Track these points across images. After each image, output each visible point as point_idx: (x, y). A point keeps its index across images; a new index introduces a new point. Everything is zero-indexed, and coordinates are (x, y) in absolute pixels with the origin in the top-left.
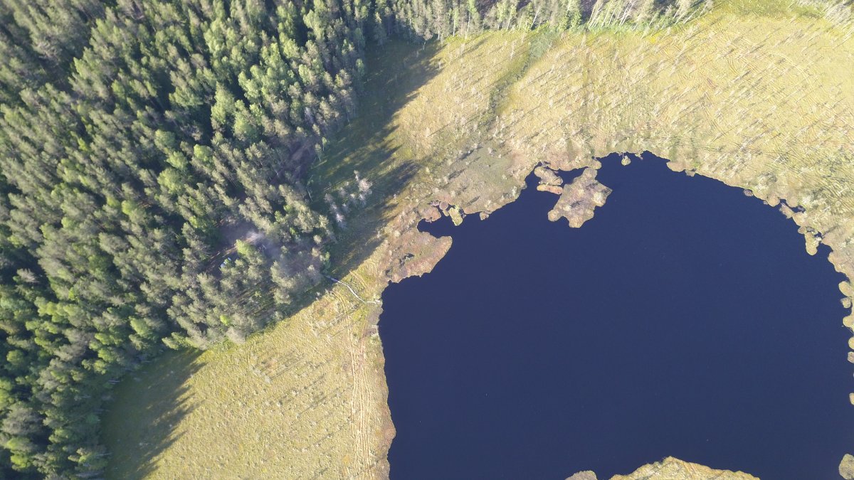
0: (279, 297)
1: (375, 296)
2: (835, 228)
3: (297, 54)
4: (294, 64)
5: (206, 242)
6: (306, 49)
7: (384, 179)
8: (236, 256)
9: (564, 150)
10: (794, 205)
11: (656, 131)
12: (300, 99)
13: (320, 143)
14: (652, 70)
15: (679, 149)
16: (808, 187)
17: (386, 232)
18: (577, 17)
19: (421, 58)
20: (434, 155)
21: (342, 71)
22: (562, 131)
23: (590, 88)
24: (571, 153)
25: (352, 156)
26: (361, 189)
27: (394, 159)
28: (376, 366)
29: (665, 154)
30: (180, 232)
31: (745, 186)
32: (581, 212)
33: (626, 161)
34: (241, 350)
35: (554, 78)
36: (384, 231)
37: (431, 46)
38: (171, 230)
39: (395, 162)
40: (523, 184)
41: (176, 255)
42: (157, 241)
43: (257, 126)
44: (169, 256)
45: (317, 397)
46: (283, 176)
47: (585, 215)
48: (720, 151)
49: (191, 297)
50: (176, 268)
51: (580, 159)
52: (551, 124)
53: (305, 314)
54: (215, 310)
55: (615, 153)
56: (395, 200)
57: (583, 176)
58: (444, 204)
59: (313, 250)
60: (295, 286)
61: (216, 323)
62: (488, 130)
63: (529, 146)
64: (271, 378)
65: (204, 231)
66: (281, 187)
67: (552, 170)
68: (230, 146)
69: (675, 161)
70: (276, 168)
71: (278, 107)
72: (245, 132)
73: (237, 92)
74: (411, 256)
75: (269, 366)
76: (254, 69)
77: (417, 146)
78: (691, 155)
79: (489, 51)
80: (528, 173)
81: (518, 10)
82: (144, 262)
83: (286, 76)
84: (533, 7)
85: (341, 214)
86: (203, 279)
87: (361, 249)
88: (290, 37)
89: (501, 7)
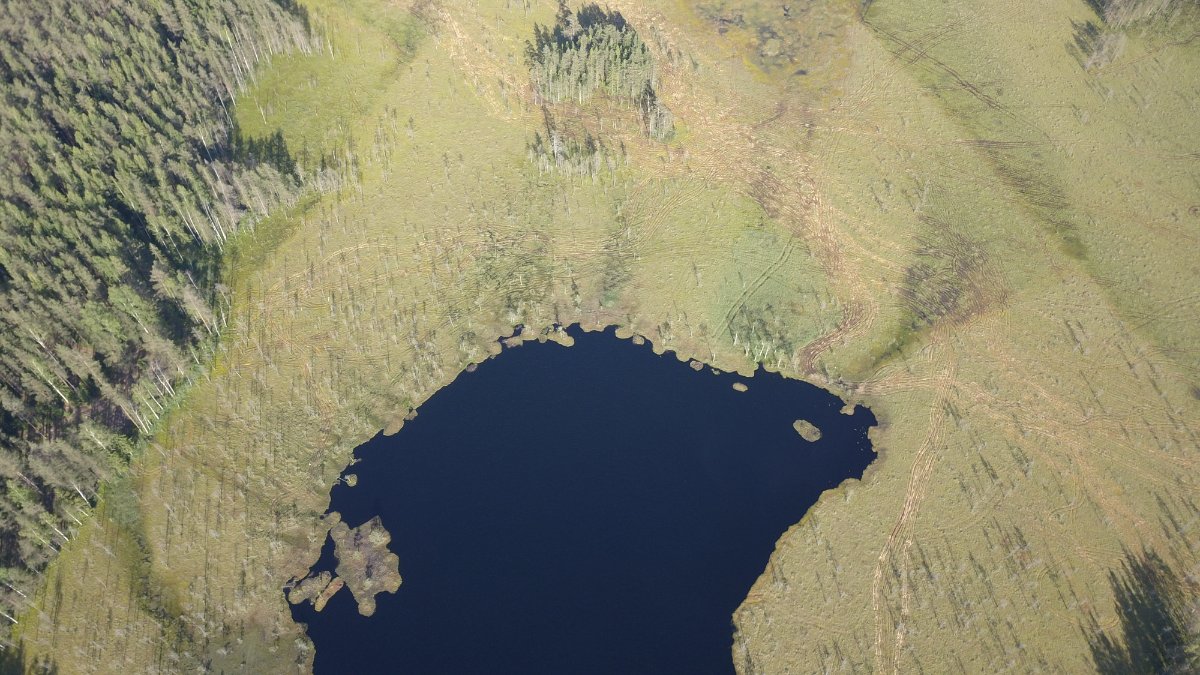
2: (555, 308)
9: (288, 548)
10: (512, 332)
11: (337, 426)
14: (258, 390)
15: (375, 412)
16: (500, 307)
18: (122, 441)
22: (261, 539)
23: (228, 474)
24: (298, 542)
29: (371, 431)
31: (462, 367)
33: (352, 481)
35: (182, 512)
40: (300, 628)
47: (389, 566)
48: (405, 370)
51: (313, 534)
52: (242, 548)
55: (333, 488)
57: (338, 542)
62: (191, 641)
63: (252, 593)
67: (305, 578)
69: (387, 424)
78: (391, 403)
79: (80, 582)
80: (288, 613)
81: (51, 511)
84: (64, 490)
89: (31, 533)
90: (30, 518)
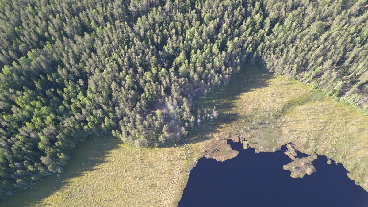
0: (161, 138)
1: (196, 158)
3: (217, 53)
4: (214, 57)
5: (147, 104)
6: (221, 53)
7: (224, 115)
8: (154, 114)
9: (304, 143)
11: (349, 157)
12: (209, 70)
13: (207, 90)
14: (360, 131)
15: (357, 170)
17: (214, 136)
18: (337, 93)
19: (263, 77)
20: (249, 117)
21: (230, 68)
22: (307, 135)
23: (328, 124)
24: (306, 146)
25: (217, 100)
26: (213, 115)
27: (232, 110)
28: (182, 187)
29: (348, 169)
30: (140, 96)
32: (298, 173)
33: (329, 162)
34: (136, 150)
35: (315, 112)
36: (213, 135)
37: (270, 75)
38: (138, 93)
39: (232, 111)
40: (279, 148)
41: (134, 102)
42: (131, 94)
43: (188, 72)
44: (132, 102)
45: (153, 185)
46: (187, 95)
47: (299, 174)
49: (131, 120)
50: (131, 107)
51: (309, 150)
52: (304, 130)
53: (167, 150)
54: (136, 130)
55: (326, 156)
56: (224, 126)
57: (307, 158)
58: (243, 138)
59: (183, 127)
60: (169, 137)
61: (134, 135)
62: (276, 118)
63: (290, 134)
64: (141, 167)
65: (149, 99)
66: (184, 98)
67: (295, 149)
68: (175, 74)
69: (352, 174)
70: (187, 90)
71: (199, 69)
72: (183, 72)
73: (188, 56)
74: (218, 150)
75: (143, 162)
76: (199, 51)
77: (244, 110)
78: (361, 176)
79: (293, 88)
80: (284, 144)
81: (313, 78)
82: (122, 99)
83: (209, 59)
84: (320, 80)
85: (200, 120)
86: (138, 116)
87: (201, 137)
88: (218, 46)
89: (306, 74)
90: (311, 73)
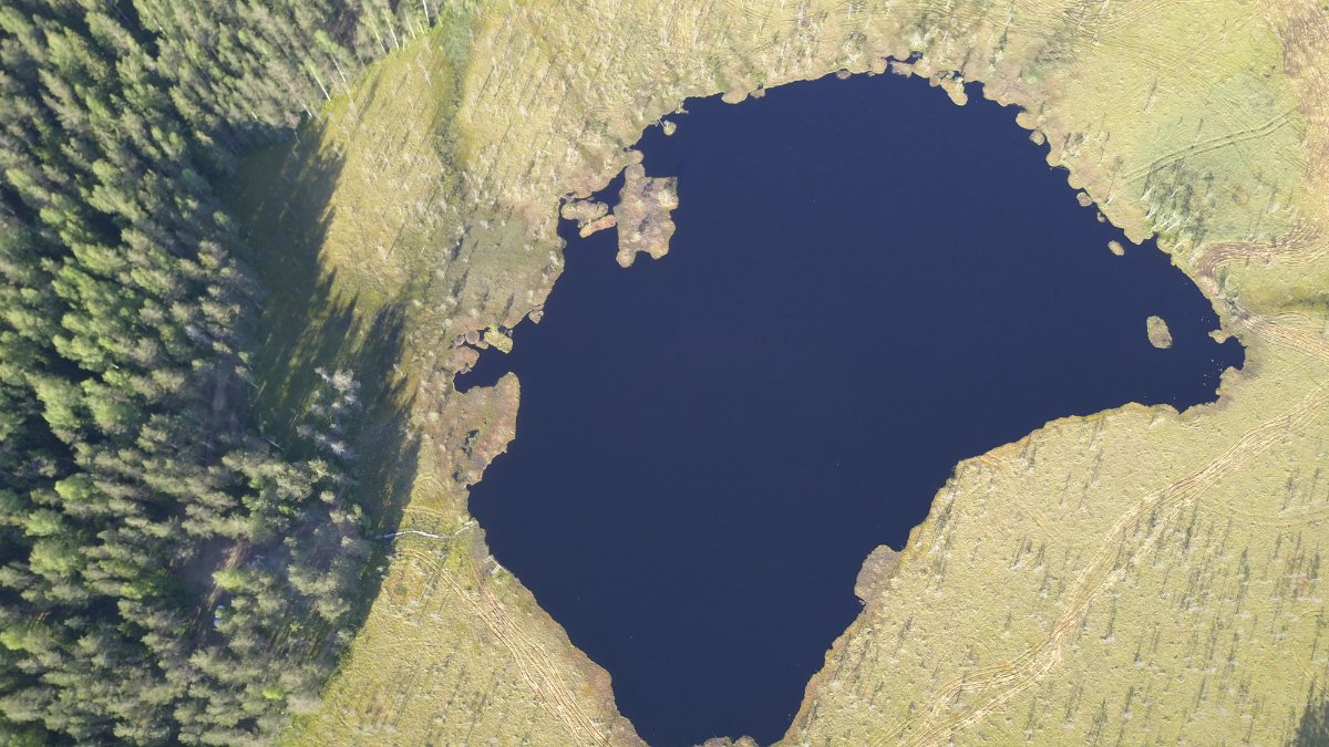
0: (328, 610)
1: (460, 520)
2: (968, 54)
3: (119, 260)
4: (123, 277)
5: (169, 607)
6: (128, 245)
7: (364, 354)
8: (226, 597)
9: (582, 162)
10: (907, 56)
11: (682, 65)
12: (169, 321)
13: (241, 363)
15: (725, 70)
16: (908, 22)
17: (417, 425)
19: (303, 158)
20: (413, 277)
21: (203, 244)
22: (562, 140)
23: (561, 60)
24: (594, 161)
25: (298, 351)
26: (342, 390)
27: (360, 319)
28: (527, 609)
29: (712, 89)
30: (121, 619)
31: (834, 68)
32: (657, 231)
33: (669, 129)
34: (325, 717)
35: (504, 75)
36: (413, 426)
37: (307, 133)
38: (104, 626)
39: (364, 321)
40: (559, 242)
41: (137, 654)
42: (94, 655)
43: (132, 398)
44: (127, 663)
45: (474, 703)
46: (218, 443)
47: (664, 231)
48: (776, 42)
49: (201, 696)
50: (149, 672)
51: (610, 161)
52: (542, 139)
53: (381, 606)
54: (250, 689)
55: (649, 127)
56: (399, 373)
57: (628, 182)
58: (471, 334)
59: (332, 515)
60: (340, 581)
61: (264, 706)
62: (463, 199)
63: (532, 186)
64: (394, 724)
65: (155, 594)
66: (225, 460)
67: (584, 199)
68: (109, 451)
69: (730, 90)
70: (200, 438)
71: (144, 351)
72: (119, 417)
73: (71, 371)
74: (473, 433)
75: (379, 710)
76: (69, 321)
77: (380, 279)
78: (746, 70)
79: (394, 93)
80: (556, 222)
81: (394, 11)
82: (95, 696)
83: (123, 301)
85: (336, 441)
86: (201, 660)
87: (397, 469)
88: (93, 243)
89: (369, 21)
90: (374, 8)
